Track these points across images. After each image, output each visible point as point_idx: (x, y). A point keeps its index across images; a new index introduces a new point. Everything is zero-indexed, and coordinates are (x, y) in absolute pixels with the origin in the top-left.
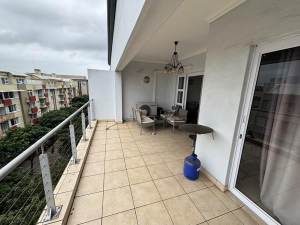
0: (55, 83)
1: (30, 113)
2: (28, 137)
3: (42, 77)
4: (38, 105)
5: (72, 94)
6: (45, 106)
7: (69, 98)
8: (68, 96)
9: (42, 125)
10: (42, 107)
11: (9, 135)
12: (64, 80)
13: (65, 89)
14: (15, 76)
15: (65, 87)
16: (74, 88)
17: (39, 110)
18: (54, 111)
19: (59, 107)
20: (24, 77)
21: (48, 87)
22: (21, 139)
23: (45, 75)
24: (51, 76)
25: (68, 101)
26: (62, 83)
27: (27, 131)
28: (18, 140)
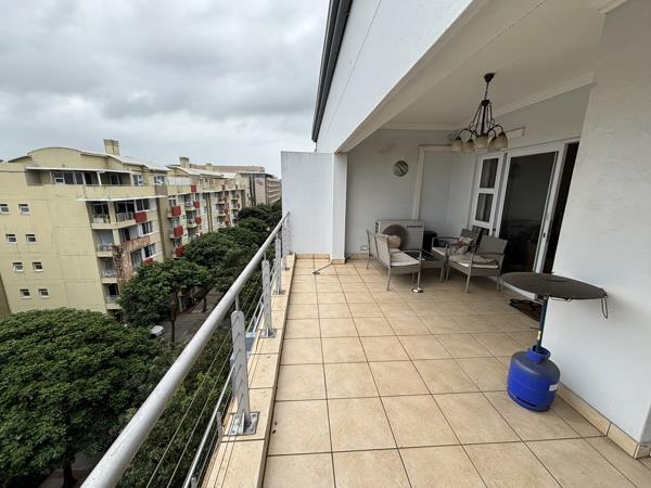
0: (211, 183)
1: (172, 236)
2: (168, 279)
3: (191, 172)
4: (183, 222)
5: (240, 202)
6: (195, 225)
7: (234, 211)
8: (231, 207)
9: (189, 258)
10: (190, 226)
11: (142, 274)
12: (227, 175)
13: (227, 192)
14: (152, 171)
15: (227, 189)
16: (242, 191)
17: (186, 232)
18: (209, 234)
19: (216, 226)
20: (165, 172)
21: (200, 190)
22: (158, 282)
23: (196, 167)
24: (204, 168)
25: (232, 217)
26: (222, 182)
27: (167, 269)
28: (154, 283)
